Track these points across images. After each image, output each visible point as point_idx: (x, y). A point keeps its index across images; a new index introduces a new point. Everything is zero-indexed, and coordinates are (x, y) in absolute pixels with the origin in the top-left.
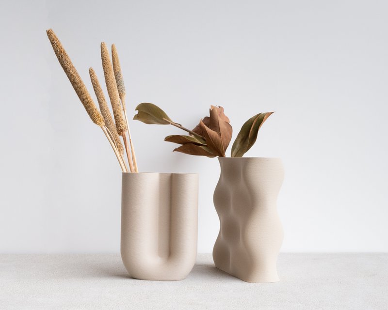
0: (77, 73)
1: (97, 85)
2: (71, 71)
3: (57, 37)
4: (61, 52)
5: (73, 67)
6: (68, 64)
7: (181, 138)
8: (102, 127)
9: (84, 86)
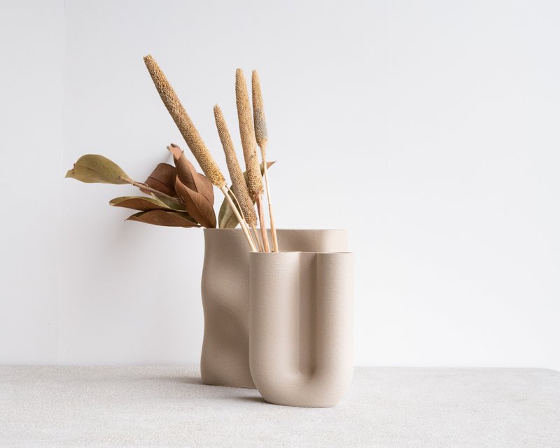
0: (185, 115)
1: (223, 129)
2: (177, 112)
3: (159, 65)
4: (164, 86)
5: (180, 106)
6: (173, 101)
7: (143, 202)
8: (221, 188)
9: (195, 131)
